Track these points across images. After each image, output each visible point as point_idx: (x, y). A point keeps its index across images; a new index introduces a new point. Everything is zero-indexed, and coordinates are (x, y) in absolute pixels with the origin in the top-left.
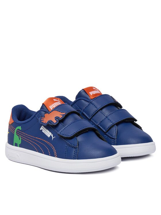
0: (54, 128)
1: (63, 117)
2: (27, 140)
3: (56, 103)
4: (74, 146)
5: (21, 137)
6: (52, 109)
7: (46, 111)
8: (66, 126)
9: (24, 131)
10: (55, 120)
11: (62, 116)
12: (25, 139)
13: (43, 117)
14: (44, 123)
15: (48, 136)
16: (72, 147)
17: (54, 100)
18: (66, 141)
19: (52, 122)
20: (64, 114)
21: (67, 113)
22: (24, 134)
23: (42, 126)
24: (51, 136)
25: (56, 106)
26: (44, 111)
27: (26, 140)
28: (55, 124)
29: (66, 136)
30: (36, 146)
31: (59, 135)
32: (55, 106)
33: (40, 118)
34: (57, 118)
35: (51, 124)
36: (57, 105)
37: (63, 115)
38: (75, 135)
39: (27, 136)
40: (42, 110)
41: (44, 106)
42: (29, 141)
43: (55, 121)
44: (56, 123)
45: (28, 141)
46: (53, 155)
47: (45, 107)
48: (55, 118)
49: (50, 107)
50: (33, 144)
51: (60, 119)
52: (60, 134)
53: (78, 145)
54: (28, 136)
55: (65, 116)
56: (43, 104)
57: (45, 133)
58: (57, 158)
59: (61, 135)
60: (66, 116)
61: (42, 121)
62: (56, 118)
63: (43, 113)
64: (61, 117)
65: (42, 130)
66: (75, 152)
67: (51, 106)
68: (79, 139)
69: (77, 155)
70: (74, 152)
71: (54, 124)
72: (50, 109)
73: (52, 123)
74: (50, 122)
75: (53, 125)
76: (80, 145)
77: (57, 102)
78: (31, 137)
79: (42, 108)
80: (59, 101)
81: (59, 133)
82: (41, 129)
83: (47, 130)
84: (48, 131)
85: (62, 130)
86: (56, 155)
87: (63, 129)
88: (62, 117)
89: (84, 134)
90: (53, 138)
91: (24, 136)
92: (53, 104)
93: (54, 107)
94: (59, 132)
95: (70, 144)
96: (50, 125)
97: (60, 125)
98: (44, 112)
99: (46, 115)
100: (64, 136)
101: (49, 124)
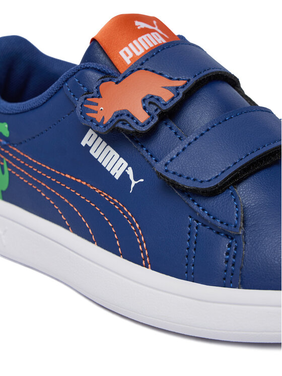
0: (137, 142)
1: (176, 100)
2: (31, 180)
3: (144, 37)
4: (224, 226)
5: (9, 166)
6: (129, 62)
7: (106, 69)
8: (191, 138)
9: (19, 144)
10: (145, 108)
11: (171, 95)
12: (22, 174)
13: (95, 93)
14: (99, 120)
15: (112, 173)
16: (218, 233)
17: (137, 23)
18: (191, 203)
19: (133, 118)
20: (180, 83)
21: (193, 80)
22: (18, 155)
23: (90, 132)
24: (125, 175)
25: (147, 48)
26: (99, 71)
27: (26, 177)
28: (144, 129)
29: (189, 184)
30: (63, 206)
31: (160, 175)
32: (142, 51)
33: (82, 99)
34: (149, 102)
35: (126, 127)
36: (151, 46)
37: (177, 88)
38: (230, 181)
39: (31, 163)
40: (88, 64)
41: (99, 50)
42: (39, 186)
43: (142, 116)
44: (148, 123)
45: (35, 183)
46: (132, 256)
47: (102, 55)
48: (144, 100)
49: (121, 53)
50: (53, 196)
51: (164, 108)
52: (165, 174)
53: (244, 222)
54: (35, 165)
55: (184, 94)
56: (93, 40)
57: (100, 160)
58: (149, 270)
59: (171, 177)
60: (189, 96)
61: (89, 114)
62: (147, 102)
63: (94, 76)
64: (166, 96)
65: (88, 148)
66: (232, 254)
67: (126, 49)
68: (247, 193)
69: (241, 269)
70: (228, 254)
71: (139, 128)
72: (122, 60)
73: (133, 123)
74: (123, 116)
75: (137, 132)
76: (249, 223)
77: (149, 31)
78: (44, 170)
79: (89, 56)
80: (156, 28)
81: (159, 167)
82: (83, 143)
83: (109, 148)
84: (113, 152)
85: (173, 154)
86: (145, 259)
87: (179, 148)
88: (173, 99)
89: (262, 173)
90: (134, 183)
91: (18, 164)
92: (135, 42)
93: (138, 54)
94: (162, 162)
95: (206, 216)
96: (123, 130)
97: (165, 132)
98: (98, 76)
99: (108, 88)
100: (181, 181)
101: (120, 125)
